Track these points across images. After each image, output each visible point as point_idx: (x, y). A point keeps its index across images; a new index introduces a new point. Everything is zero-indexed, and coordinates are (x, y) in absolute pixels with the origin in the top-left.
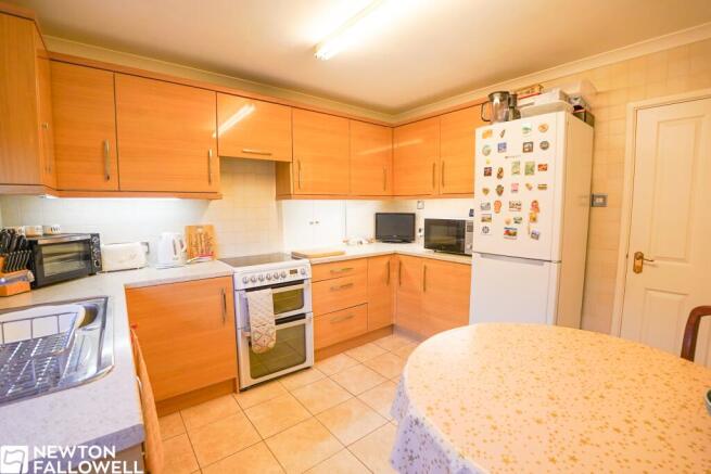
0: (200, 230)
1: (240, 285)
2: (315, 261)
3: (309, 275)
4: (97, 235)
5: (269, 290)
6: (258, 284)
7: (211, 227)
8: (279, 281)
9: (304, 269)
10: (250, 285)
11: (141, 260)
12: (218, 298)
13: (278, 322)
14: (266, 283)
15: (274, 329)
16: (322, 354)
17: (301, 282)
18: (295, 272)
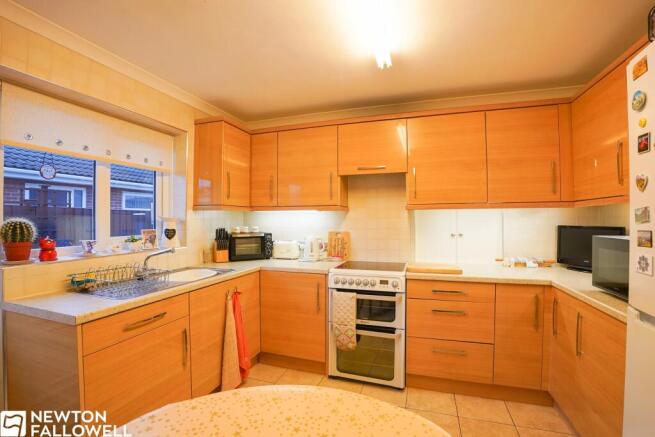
0: (339, 236)
1: (331, 284)
2: (411, 275)
3: (401, 288)
4: (271, 234)
5: (355, 294)
6: (347, 286)
7: (347, 234)
8: (367, 288)
9: (396, 280)
10: (340, 286)
11: (295, 253)
12: (314, 290)
13: (359, 327)
14: (354, 287)
15: (353, 332)
16: (413, 381)
17: (393, 294)
18: (386, 282)
